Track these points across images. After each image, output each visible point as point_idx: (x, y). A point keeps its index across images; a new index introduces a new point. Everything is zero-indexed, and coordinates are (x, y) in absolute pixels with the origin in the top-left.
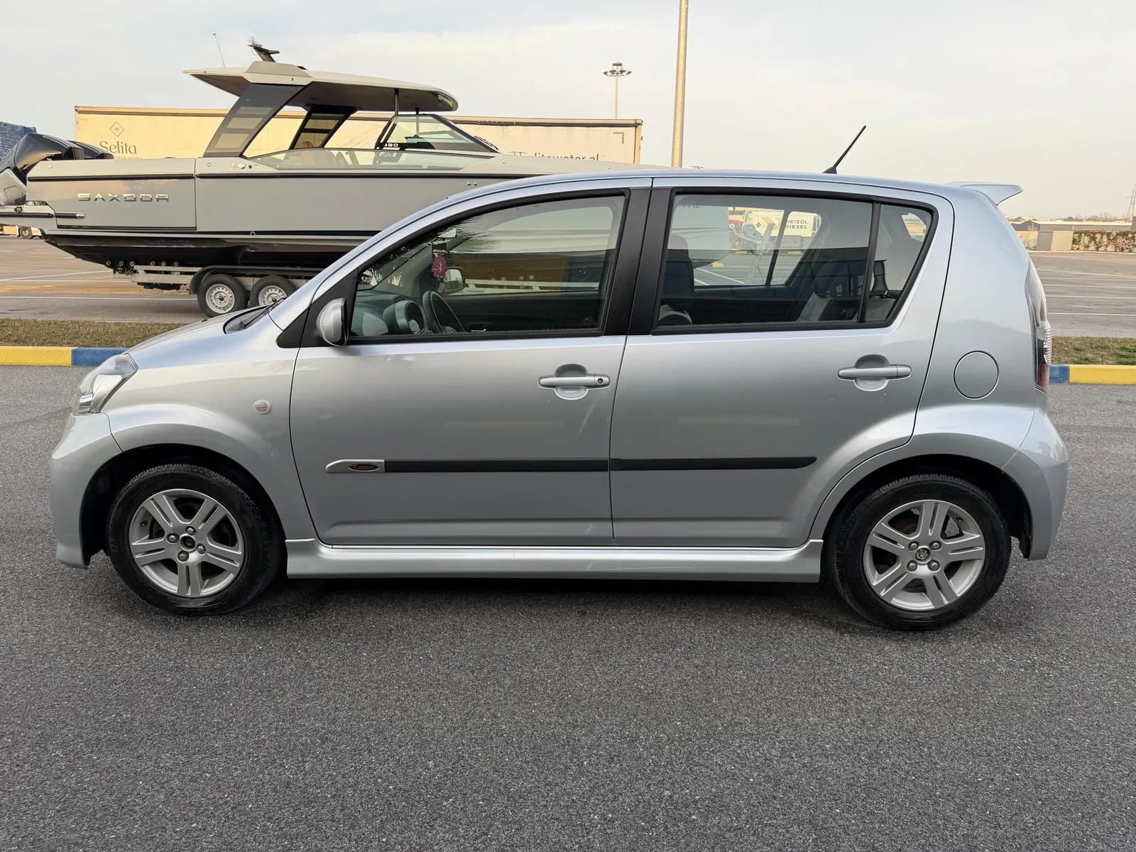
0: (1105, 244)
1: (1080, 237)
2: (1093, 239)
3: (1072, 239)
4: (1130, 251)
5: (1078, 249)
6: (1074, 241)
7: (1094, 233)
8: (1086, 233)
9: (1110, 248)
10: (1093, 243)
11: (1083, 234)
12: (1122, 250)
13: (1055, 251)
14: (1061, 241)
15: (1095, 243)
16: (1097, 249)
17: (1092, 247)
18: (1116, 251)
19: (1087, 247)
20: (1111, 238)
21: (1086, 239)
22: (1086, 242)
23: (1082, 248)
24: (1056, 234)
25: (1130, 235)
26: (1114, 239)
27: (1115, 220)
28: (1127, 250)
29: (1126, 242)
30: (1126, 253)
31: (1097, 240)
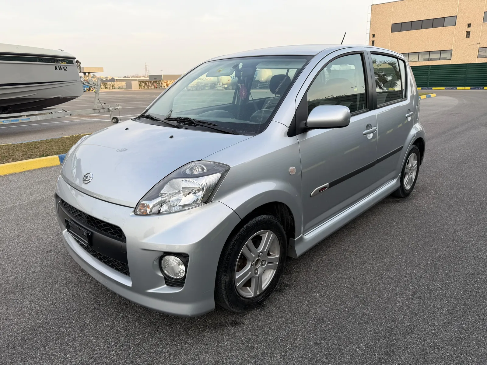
0: (150, 86)
1: (141, 83)
2: (146, 84)
3: (138, 85)
4: (159, 88)
5: (141, 88)
6: (139, 85)
7: (146, 82)
8: (143, 82)
9: (153, 87)
10: (146, 86)
11: (142, 83)
12: (157, 88)
13: (134, 89)
14: (135, 85)
15: (147, 85)
16: (148, 88)
17: (146, 87)
18: (154, 88)
19: (144, 87)
20: (152, 83)
21: (143, 84)
22: (144, 86)
23: (143, 88)
24: (133, 82)
25: (158, 82)
26: (153, 84)
27: (141, 77)
28: (158, 88)
29: (157, 85)
30: (158, 89)
31: (147, 84)
